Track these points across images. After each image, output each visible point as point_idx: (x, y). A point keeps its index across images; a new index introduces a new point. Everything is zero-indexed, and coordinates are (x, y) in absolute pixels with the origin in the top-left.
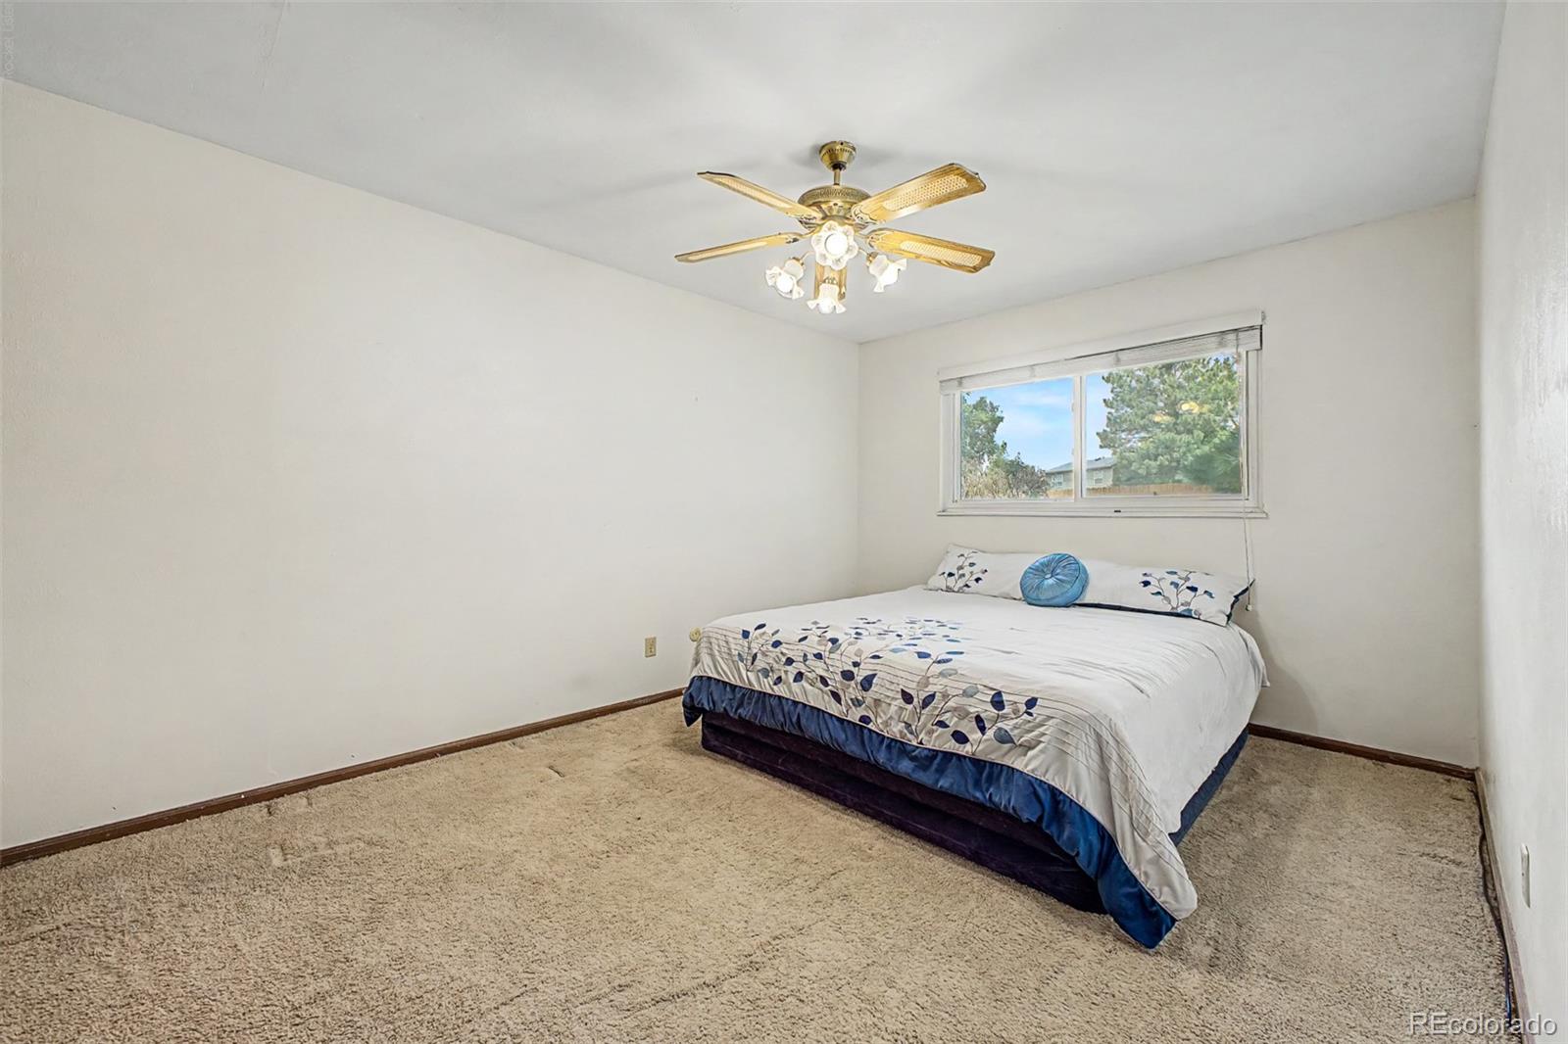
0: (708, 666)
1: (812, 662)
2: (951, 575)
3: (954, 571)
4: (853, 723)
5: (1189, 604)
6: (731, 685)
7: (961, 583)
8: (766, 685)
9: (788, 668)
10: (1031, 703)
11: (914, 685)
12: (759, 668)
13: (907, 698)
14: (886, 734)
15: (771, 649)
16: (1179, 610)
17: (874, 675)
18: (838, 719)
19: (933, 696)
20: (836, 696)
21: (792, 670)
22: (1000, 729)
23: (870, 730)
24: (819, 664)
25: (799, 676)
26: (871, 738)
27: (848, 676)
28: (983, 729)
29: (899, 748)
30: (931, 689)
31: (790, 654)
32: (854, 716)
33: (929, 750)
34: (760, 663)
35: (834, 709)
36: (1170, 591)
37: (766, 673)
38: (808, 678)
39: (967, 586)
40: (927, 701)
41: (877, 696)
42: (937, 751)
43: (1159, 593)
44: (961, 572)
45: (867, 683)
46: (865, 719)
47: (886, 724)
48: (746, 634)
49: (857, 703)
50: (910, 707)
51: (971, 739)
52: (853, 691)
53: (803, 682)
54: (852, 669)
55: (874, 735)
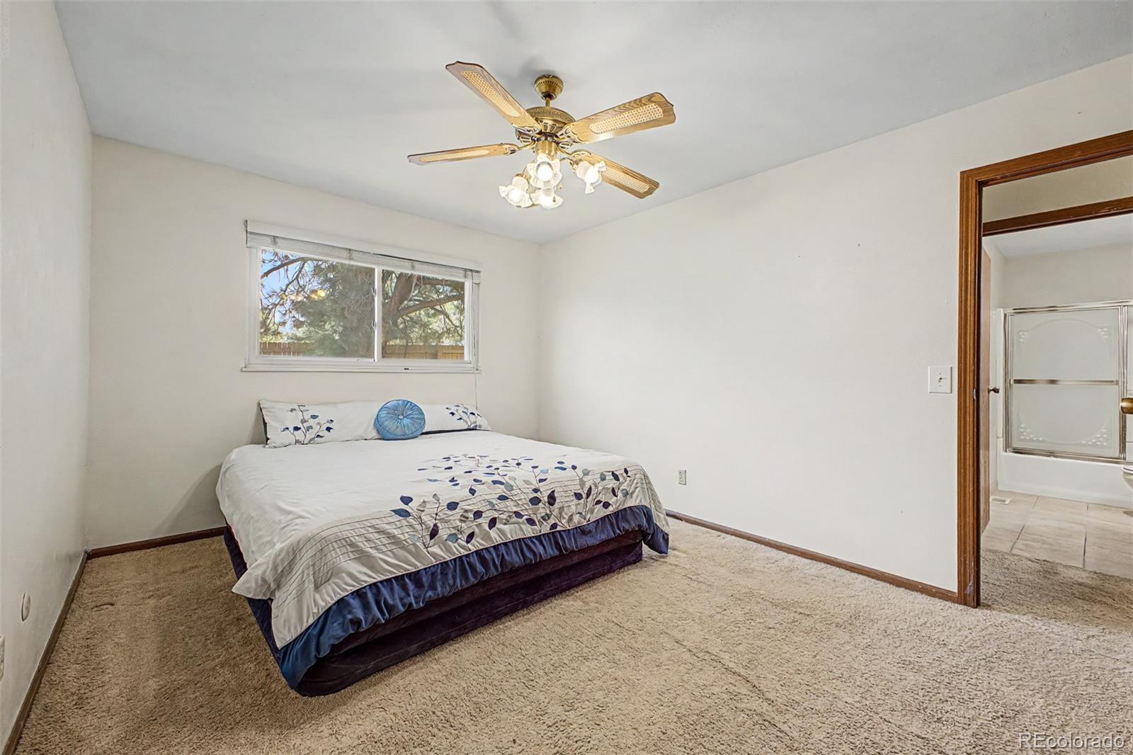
1: (501, 505)
2: (296, 429)
3: (300, 425)
4: (547, 534)
5: (475, 422)
6: (409, 575)
7: (311, 434)
8: (458, 549)
9: (480, 521)
10: (626, 471)
11: (579, 487)
12: (445, 537)
13: (578, 496)
14: (568, 528)
15: (450, 512)
16: (471, 427)
17: (553, 492)
18: (536, 537)
19: (590, 488)
20: (531, 522)
21: (484, 521)
22: (623, 490)
23: (559, 532)
24: (509, 503)
25: (493, 522)
26: (562, 537)
27: (535, 501)
28: (615, 495)
29: (582, 531)
30: (587, 486)
31: (475, 508)
32: (546, 529)
33: (594, 522)
34: (443, 533)
35: (529, 531)
36: (464, 416)
37: (454, 537)
38: (502, 519)
39: (318, 436)
40: (588, 495)
41: (561, 505)
42: (597, 520)
43: (461, 419)
44: (306, 425)
45: (552, 499)
46: (554, 526)
47: (571, 519)
48: (403, 513)
49: (546, 517)
50: (582, 501)
51: (611, 503)
52: (542, 509)
53: (499, 525)
54: (535, 495)
55: (562, 533)
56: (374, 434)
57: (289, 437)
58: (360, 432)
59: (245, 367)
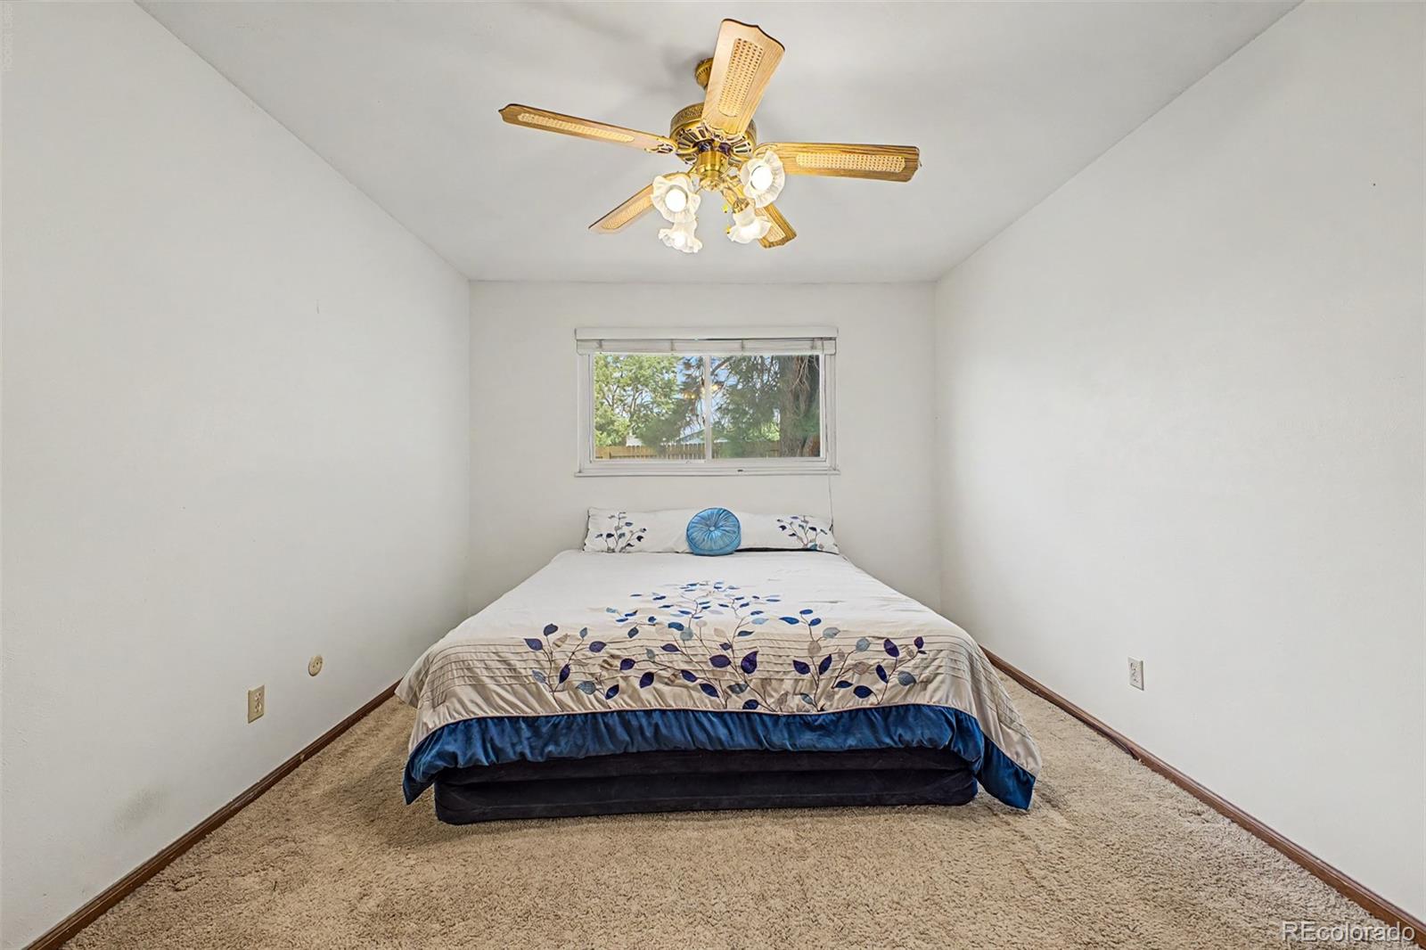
0: (472, 702)
1: (664, 657)
2: (609, 536)
3: (613, 532)
4: (737, 713)
5: (814, 540)
6: (526, 719)
7: (622, 542)
8: (593, 703)
9: (627, 672)
10: (919, 642)
11: (805, 653)
12: (577, 684)
13: (802, 668)
14: (779, 713)
15: (590, 654)
16: (809, 546)
17: (755, 654)
18: (716, 714)
19: (829, 659)
20: (709, 689)
21: (635, 675)
22: (902, 672)
23: (760, 715)
24: (676, 657)
25: (647, 679)
26: (764, 724)
27: (720, 661)
28: (883, 677)
29: (800, 722)
30: (824, 653)
31: (625, 655)
32: (736, 704)
33: (833, 713)
34: (576, 678)
35: (705, 703)
36: (800, 532)
37: (590, 687)
38: (660, 677)
39: (629, 545)
40: (824, 666)
41: (766, 675)
42: (841, 712)
43: (794, 535)
44: (619, 532)
45: (750, 663)
46: (751, 704)
47: (782, 700)
48: (535, 644)
49: (737, 689)
50: (808, 676)
51: (872, 690)
52: (731, 675)
53: (656, 684)
54: (724, 653)
55: (765, 718)
56: (685, 547)
57: (603, 543)
58: (670, 544)
59: (580, 472)
